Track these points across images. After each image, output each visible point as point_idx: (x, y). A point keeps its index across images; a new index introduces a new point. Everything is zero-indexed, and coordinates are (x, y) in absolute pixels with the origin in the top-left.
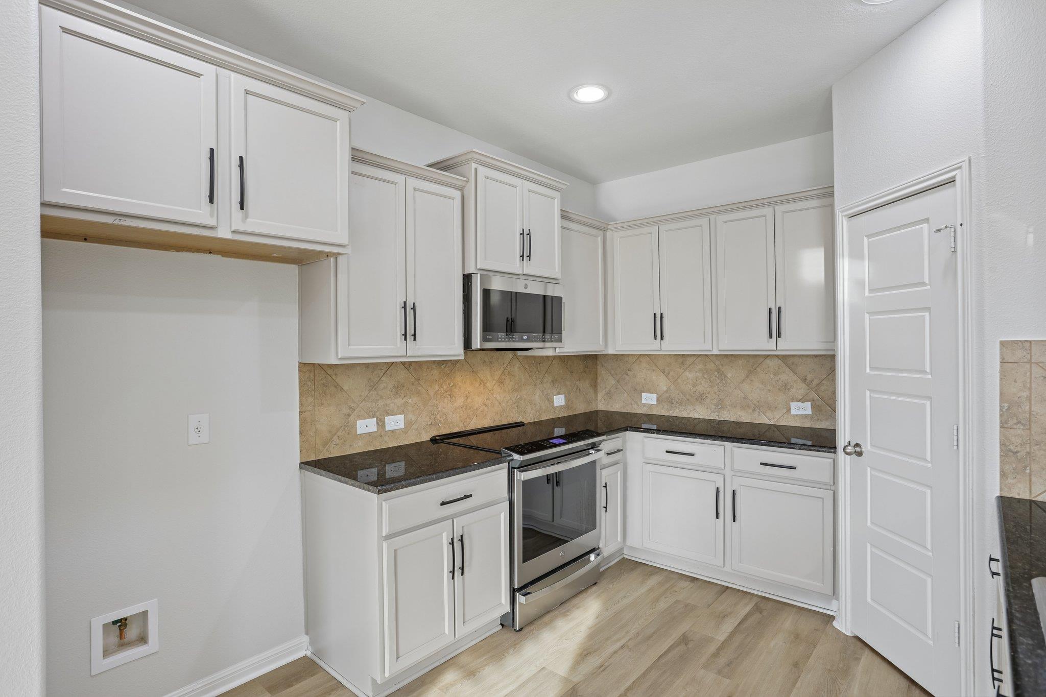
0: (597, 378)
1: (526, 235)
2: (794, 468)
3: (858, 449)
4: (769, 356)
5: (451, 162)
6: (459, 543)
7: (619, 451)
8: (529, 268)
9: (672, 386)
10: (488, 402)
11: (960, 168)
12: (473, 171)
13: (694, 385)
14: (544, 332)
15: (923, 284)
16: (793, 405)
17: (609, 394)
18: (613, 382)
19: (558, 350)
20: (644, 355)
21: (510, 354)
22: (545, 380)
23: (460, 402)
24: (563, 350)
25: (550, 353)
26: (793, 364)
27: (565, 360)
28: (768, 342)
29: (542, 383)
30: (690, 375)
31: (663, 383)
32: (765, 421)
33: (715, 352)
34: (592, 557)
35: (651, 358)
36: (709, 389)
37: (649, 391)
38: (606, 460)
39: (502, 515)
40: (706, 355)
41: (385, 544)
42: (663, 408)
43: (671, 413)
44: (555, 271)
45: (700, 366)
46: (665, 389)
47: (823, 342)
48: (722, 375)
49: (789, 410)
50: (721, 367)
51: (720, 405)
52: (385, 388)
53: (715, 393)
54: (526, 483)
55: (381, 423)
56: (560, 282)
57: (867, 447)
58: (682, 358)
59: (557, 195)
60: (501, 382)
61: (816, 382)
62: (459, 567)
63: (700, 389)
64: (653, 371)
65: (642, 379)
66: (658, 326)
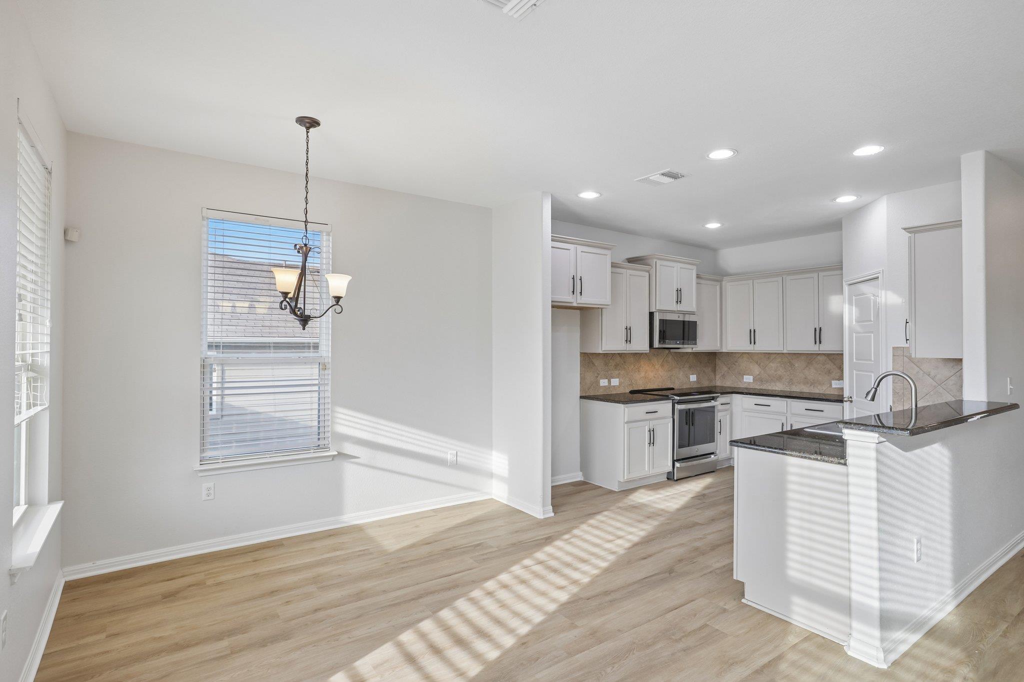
0: (716, 367)
1: (679, 291)
2: (822, 411)
3: (850, 399)
4: (818, 354)
5: (642, 258)
6: (652, 432)
7: (728, 404)
8: (680, 308)
9: (762, 372)
10: (656, 376)
11: (880, 273)
12: (655, 263)
13: (776, 371)
14: (683, 339)
15: (871, 321)
16: (833, 382)
17: (723, 376)
18: (726, 369)
19: (694, 349)
20: (745, 353)
21: (667, 351)
22: (685, 366)
23: (643, 374)
24: (697, 349)
25: (690, 350)
26: (833, 358)
27: (697, 355)
28: (815, 346)
29: (683, 367)
30: (773, 365)
31: (756, 370)
32: (817, 391)
33: (785, 351)
34: (712, 456)
35: (749, 355)
36: (785, 373)
37: (748, 374)
38: (720, 407)
39: (670, 424)
40: (782, 353)
41: (626, 425)
42: (756, 384)
43: (761, 387)
44: (693, 308)
45: (780, 360)
46: (758, 373)
47: (837, 347)
48: (792, 365)
49: (831, 385)
50: (791, 360)
51: (791, 382)
52: (611, 365)
53: (788, 375)
54: (680, 411)
55: (609, 382)
56: (696, 313)
57: (854, 398)
58: (768, 355)
59: (695, 267)
60: (662, 366)
62: (652, 443)
63: (779, 373)
64: (751, 362)
65: (744, 367)
66: (752, 336)
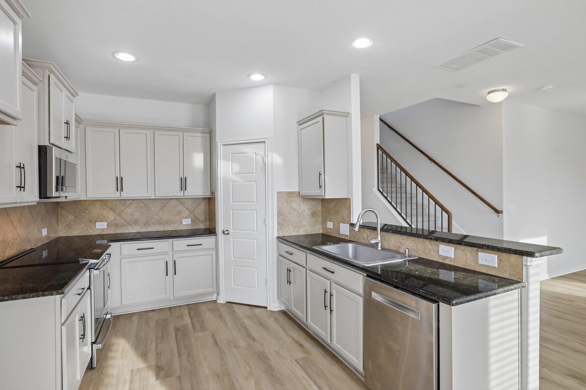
0: (58, 216)
1: (68, 124)
2: (201, 245)
3: (228, 232)
4: (172, 199)
8: (67, 145)
9: (118, 217)
10: (15, 236)
11: (267, 139)
12: (47, 76)
13: (132, 215)
15: (253, 173)
16: (183, 220)
17: (68, 226)
18: (72, 218)
20: (97, 200)
22: (38, 219)
26: (183, 202)
28: (180, 192)
29: (37, 221)
30: (129, 210)
31: (111, 216)
32: (170, 229)
35: (102, 202)
36: (141, 217)
37: (101, 221)
40: (139, 199)
42: (111, 230)
43: (117, 232)
44: (73, 148)
45: (136, 205)
46: (113, 219)
47: (203, 192)
48: (148, 209)
49: (181, 223)
50: (148, 205)
53: (144, 218)
58: (124, 201)
59: (74, 100)
60: (20, 222)
61: (192, 210)
63: (135, 217)
64: (104, 209)
65: (96, 215)
66: (120, 184)
